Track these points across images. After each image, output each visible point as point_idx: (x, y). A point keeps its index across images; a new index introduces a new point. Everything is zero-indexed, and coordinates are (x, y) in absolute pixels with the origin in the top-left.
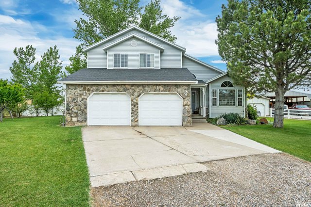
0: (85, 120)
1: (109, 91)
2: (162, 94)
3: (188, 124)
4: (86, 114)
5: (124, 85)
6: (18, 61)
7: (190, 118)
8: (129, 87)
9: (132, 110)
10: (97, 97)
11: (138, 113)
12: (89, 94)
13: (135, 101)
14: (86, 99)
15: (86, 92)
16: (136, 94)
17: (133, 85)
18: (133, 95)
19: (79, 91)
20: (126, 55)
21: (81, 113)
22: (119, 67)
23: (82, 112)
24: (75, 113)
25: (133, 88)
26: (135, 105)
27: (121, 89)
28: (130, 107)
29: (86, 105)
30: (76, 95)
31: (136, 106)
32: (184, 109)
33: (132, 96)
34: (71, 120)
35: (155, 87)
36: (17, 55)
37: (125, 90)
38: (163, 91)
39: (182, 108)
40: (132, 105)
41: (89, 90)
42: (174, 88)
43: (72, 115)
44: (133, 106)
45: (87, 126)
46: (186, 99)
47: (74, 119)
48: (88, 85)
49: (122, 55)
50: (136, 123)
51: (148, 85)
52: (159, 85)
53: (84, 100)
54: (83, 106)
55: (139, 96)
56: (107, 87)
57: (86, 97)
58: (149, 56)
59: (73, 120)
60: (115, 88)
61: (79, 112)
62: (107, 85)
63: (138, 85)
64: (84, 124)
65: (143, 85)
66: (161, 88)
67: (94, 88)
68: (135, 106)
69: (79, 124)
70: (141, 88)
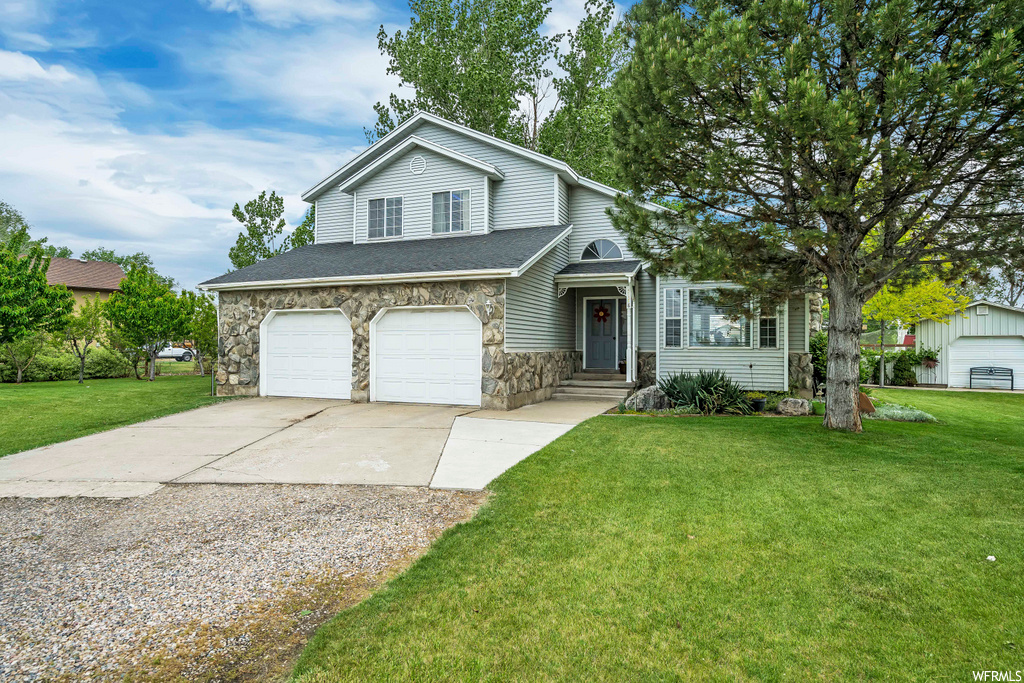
0: (255, 380)
1: (304, 306)
2: (432, 310)
3: (497, 402)
4: (257, 365)
5: (337, 288)
6: (246, 233)
7: (501, 384)
8: (347, 294)
9: (355, 357)
10: (282, 321)
11: (367, 364)
12: (264, 315)
13: (360, 331)
14: (258, 328)
15: (258, 308)
16: (363, 312)
17: (356, 288)
18: (356, 316)
19: (243, 306)
20: (399, 201)
21: (248, 363)
22: (381, 235)
23: (249, 360)
24: (236, 363)
25: (356, 295)
26: (361, 342)
27: (330, 300)
28: (351, 348)
29: (256, 343)
30: (237, 317)
31: (364, 346)
32: (486, 355)
33: (354, 318)
34: (228, 380)
35: (408, 291)
36: (241, 218)
37: (339, 302)
38: (430, 302)
39: (481, 351)
40: (354, 342)
41: (262, 305)
42: (459, 291)
43: (230, 369)
44: (356, 347)
45: (258, 395)
46: (490, 325)
47: (234, 379)
48: (261, 291)
49: (390, 202)
50: (363, 394)
51: (392, 286)
52: (420, 284)
53: (254, 330)
54: (250, 346)
55: (369, 318)
56: (300, 295)
57: (256, 323)
58: (457, 195)
59: (232, 382)
60: (317, 296)
61: (243, 361)
62: (299, 290)
63: (368, 288)
64: (253, 391)
65: (379, 288)
66: (425, 293)
67: (273, 298)
68: (360, 346)
69: (243, 391)
70: (374, 295)
